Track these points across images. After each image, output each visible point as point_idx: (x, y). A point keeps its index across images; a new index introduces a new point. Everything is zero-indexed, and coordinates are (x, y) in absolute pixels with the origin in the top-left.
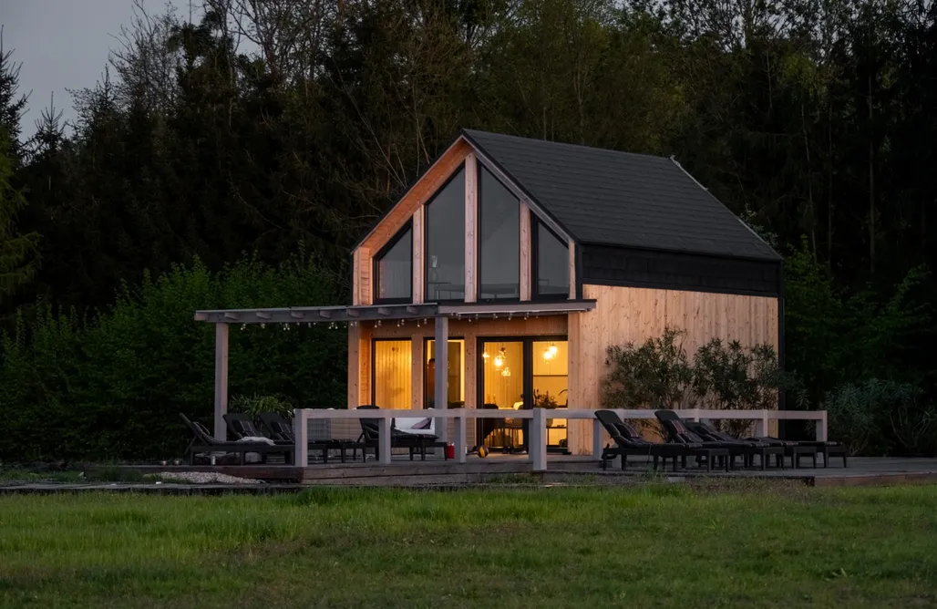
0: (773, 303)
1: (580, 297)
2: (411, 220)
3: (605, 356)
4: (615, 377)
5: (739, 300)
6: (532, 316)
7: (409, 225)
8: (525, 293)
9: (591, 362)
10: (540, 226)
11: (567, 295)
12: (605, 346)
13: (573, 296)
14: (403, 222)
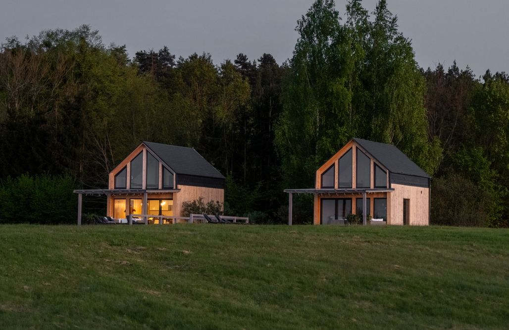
0: (223, 190)
1: (177, 188)
2: (126, 166)
3: (182, 204)
4: (185, 210)
5: (214, 190)
6: (161, 193)
7: (126, 167)
8: (160, 187)
9: (179, 206)
10: (165, 169)
11: (173, 188)
12: (182, 202)
13: (175, 188)
14: (124, 166)
